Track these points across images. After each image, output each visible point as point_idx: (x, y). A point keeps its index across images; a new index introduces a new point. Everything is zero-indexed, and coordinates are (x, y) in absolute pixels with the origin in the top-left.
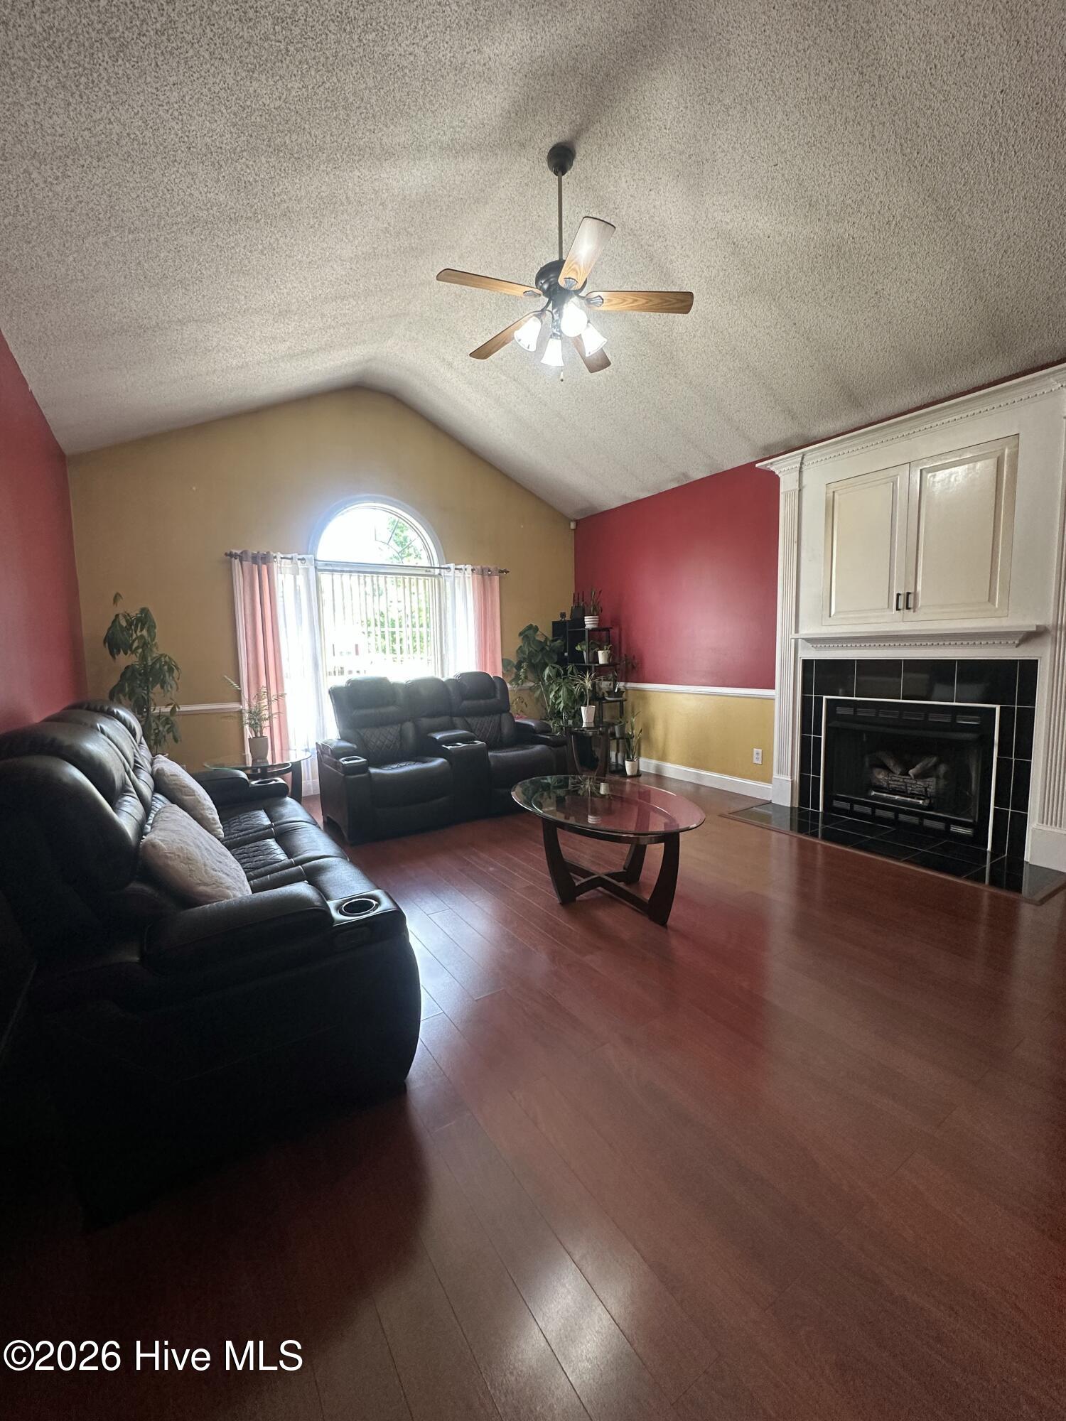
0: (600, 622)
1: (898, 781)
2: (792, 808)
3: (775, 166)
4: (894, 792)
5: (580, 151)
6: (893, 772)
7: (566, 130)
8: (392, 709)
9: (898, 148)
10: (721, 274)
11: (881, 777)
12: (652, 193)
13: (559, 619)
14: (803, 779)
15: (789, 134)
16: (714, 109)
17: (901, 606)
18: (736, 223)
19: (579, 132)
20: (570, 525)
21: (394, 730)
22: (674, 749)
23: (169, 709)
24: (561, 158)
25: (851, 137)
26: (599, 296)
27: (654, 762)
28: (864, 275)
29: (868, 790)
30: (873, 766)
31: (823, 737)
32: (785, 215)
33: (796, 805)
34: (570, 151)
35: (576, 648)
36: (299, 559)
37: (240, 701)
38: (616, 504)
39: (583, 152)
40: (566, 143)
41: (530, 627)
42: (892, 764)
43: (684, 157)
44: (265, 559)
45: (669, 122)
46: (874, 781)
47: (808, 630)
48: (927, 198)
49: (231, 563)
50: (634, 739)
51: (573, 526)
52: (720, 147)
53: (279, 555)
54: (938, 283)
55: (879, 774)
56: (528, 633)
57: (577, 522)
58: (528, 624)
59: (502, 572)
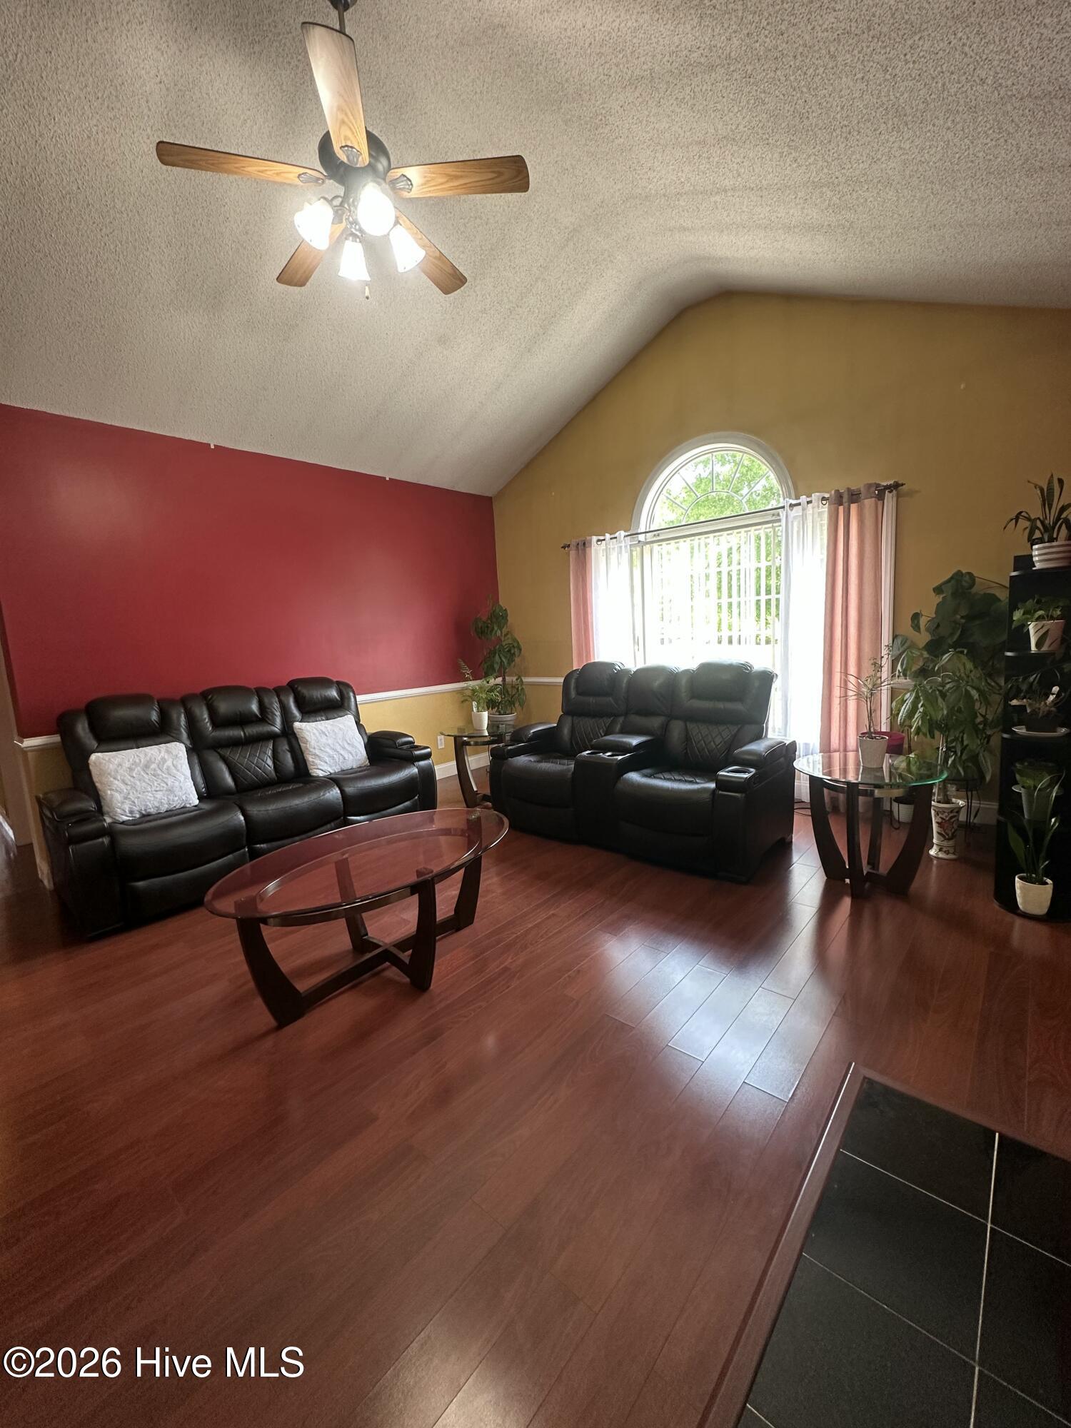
8: (609, 699)
21: (603, 723)
36: (611, 538)
41: (956, 575)
44: (584, 545)
49: (568, 553)
56: (952, 587)
58: (955, 571)
59: (889, 488)
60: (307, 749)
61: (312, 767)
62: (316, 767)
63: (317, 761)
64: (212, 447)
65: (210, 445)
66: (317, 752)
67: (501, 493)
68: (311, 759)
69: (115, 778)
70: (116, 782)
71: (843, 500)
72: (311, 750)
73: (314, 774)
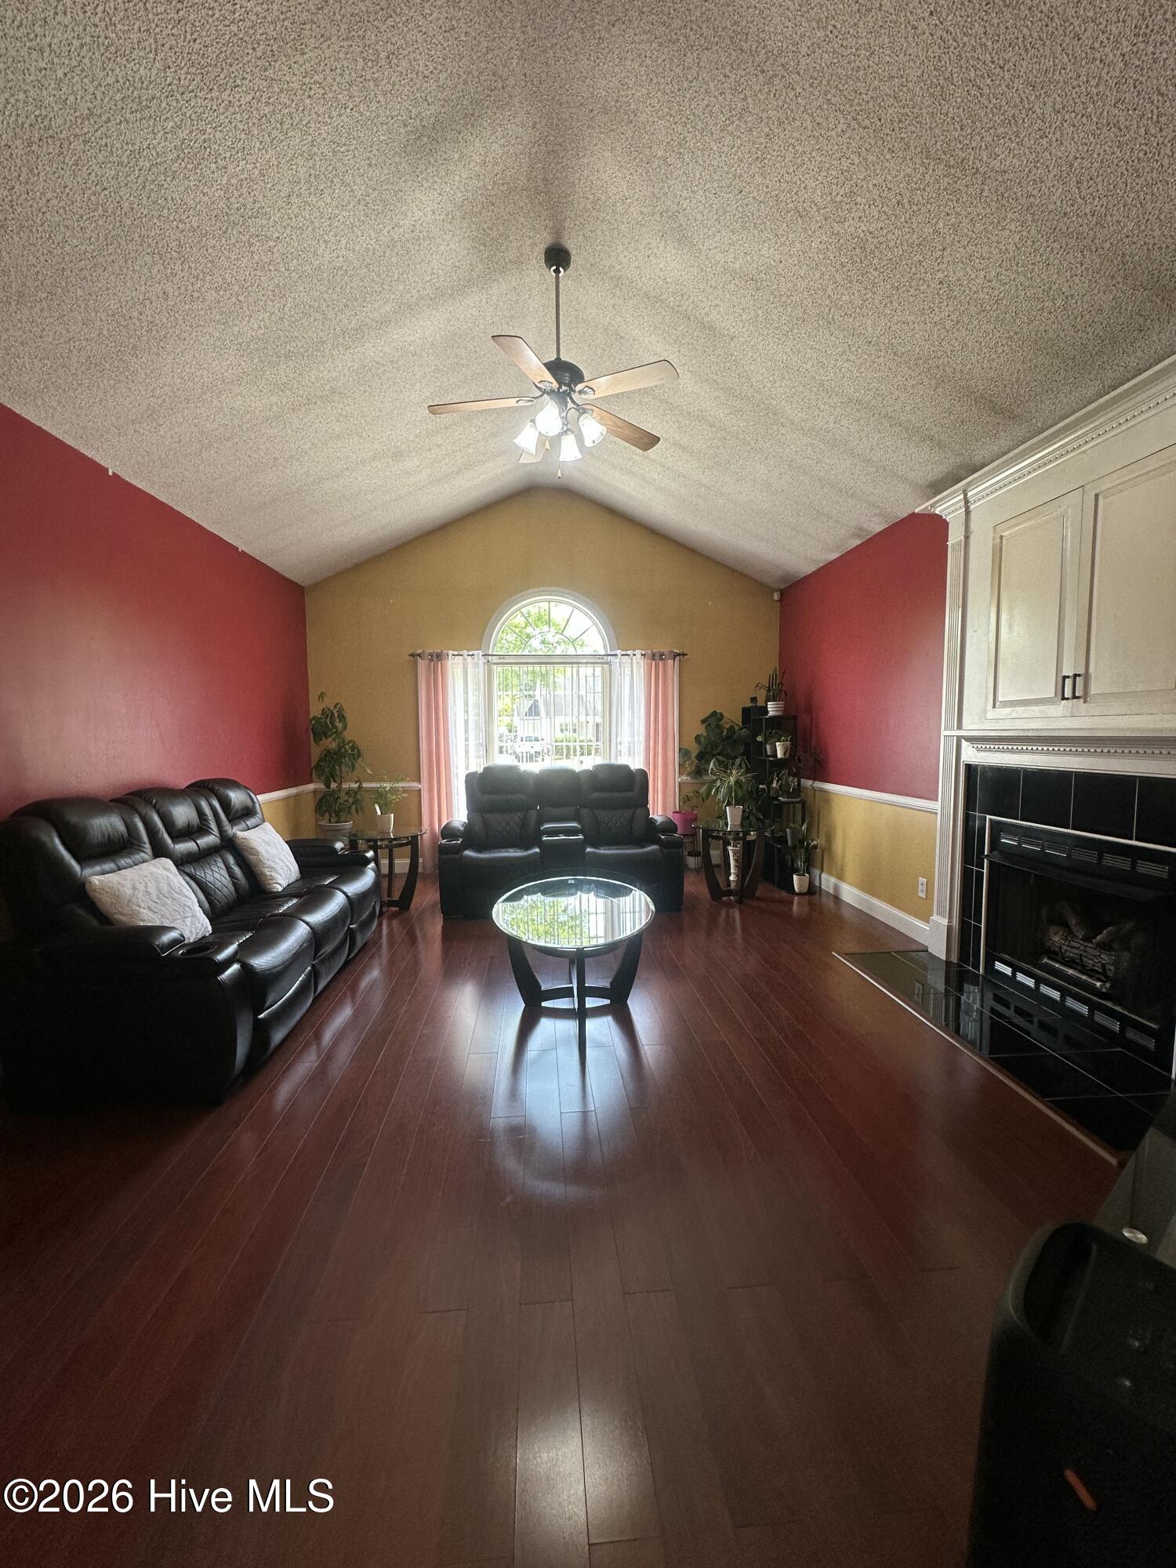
0: (786, 709)
1: (1078, 948)
2: (948, 963)
3: (740, 192)
4: (1071, 963)
5: (570, 244)
6: (1075, 936)
7: (545, 234)
8: (520, 796)
9: (854, 124)
10: (760, 312)
11: (1056, 939)
12: (651, 258)
13: (749, 704)
14: (964, 924)
15: (733, 158)
16: (655, 165)
17: (1068, 693)
18: (741, 260)
19: (558, 233)
20: (773, 596)
21: (517, 817)
22: (851, 866)
23: (357, 785)
24: (557, 257)
25: (795, 134)
26: (587, 387)
27: (833, 880)
28: (911, 268)
29: (1039, 956)
30: (1051, 921)
31: (985, 871)
32: (782, 235)
33: (954, 959)
34: (562, 250)
35: (757, 739)
36: (468, 655)
37: (419, 781)
38: (809, 569)
39: (572, 246)
40: (555, 245)
41: (714, 714)
42: (1074, 923)
43: (657, 217)
44: (439, 657)
45: (626, 192)
46: (1049, 944)
47: (973, 725)
48: (925, 161)
49: (416, 662)
50: (818, 850)
51: (776, 596)
52: (681, 196)
53: (451, 653)
54: (1012, 248)
55: (1056, 934)
56: (713, 720)
57: (782, 593)
58: (712, 711)
59: (679, 655)
60: (261, 861)
61: (270, 882)
62: (275, 881)
63: (274, 874)
64: (110, 474)
65: (107, 470)
66: (272, 864)
67: (315, 587)
68: (268, 873)
69: (139, 906)
70: (142, 910)
71: (656, 657)
72: (266, 862)
73: (276, 890)
